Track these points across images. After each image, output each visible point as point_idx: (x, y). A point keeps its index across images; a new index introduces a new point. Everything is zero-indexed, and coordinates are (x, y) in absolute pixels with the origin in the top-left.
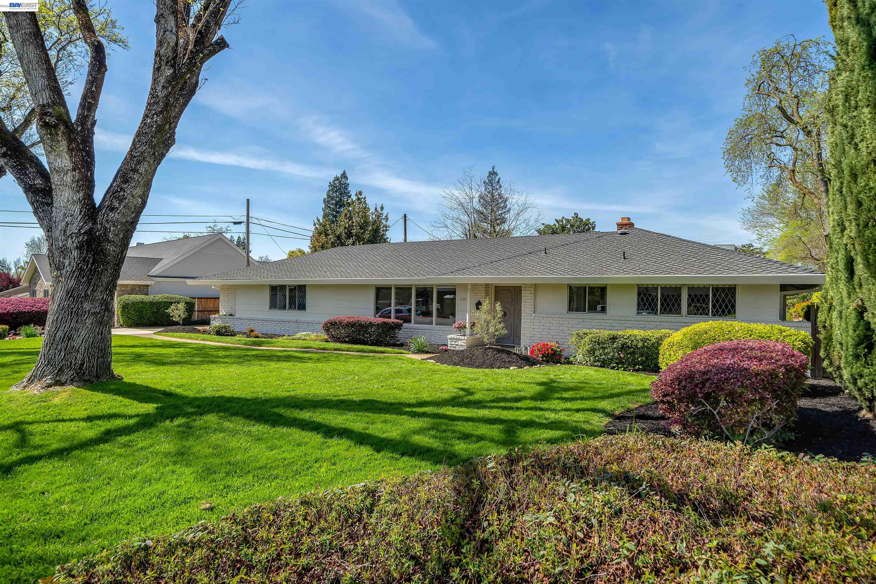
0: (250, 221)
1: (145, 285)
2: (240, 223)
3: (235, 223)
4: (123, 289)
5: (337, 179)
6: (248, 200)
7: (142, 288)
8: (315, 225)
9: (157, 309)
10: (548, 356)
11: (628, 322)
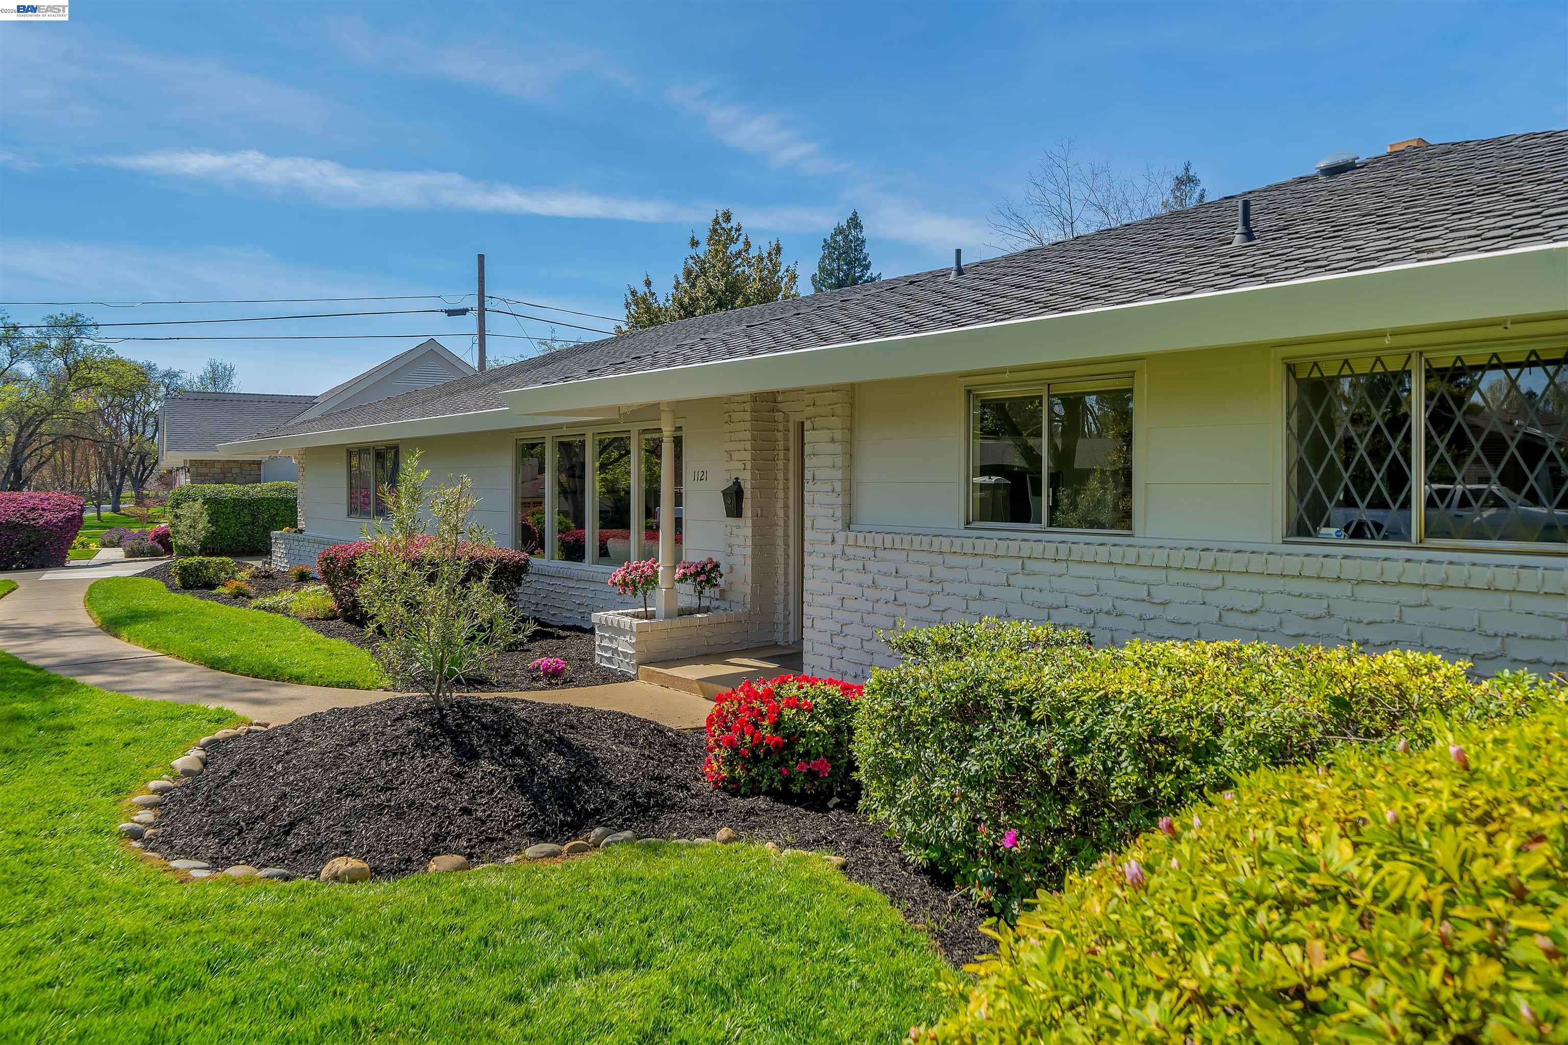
0: (487, 305)
1: (254, 462)
2: (463, 312)
3: (451, 313)
4: (204, 470)
5: (840, 231)
6: (481, 258)
7: (246, 467)
8: (627, 306)
9: (254, 516)
10: (756, 759)
11: (1231, 580)
